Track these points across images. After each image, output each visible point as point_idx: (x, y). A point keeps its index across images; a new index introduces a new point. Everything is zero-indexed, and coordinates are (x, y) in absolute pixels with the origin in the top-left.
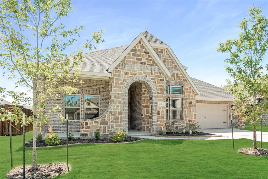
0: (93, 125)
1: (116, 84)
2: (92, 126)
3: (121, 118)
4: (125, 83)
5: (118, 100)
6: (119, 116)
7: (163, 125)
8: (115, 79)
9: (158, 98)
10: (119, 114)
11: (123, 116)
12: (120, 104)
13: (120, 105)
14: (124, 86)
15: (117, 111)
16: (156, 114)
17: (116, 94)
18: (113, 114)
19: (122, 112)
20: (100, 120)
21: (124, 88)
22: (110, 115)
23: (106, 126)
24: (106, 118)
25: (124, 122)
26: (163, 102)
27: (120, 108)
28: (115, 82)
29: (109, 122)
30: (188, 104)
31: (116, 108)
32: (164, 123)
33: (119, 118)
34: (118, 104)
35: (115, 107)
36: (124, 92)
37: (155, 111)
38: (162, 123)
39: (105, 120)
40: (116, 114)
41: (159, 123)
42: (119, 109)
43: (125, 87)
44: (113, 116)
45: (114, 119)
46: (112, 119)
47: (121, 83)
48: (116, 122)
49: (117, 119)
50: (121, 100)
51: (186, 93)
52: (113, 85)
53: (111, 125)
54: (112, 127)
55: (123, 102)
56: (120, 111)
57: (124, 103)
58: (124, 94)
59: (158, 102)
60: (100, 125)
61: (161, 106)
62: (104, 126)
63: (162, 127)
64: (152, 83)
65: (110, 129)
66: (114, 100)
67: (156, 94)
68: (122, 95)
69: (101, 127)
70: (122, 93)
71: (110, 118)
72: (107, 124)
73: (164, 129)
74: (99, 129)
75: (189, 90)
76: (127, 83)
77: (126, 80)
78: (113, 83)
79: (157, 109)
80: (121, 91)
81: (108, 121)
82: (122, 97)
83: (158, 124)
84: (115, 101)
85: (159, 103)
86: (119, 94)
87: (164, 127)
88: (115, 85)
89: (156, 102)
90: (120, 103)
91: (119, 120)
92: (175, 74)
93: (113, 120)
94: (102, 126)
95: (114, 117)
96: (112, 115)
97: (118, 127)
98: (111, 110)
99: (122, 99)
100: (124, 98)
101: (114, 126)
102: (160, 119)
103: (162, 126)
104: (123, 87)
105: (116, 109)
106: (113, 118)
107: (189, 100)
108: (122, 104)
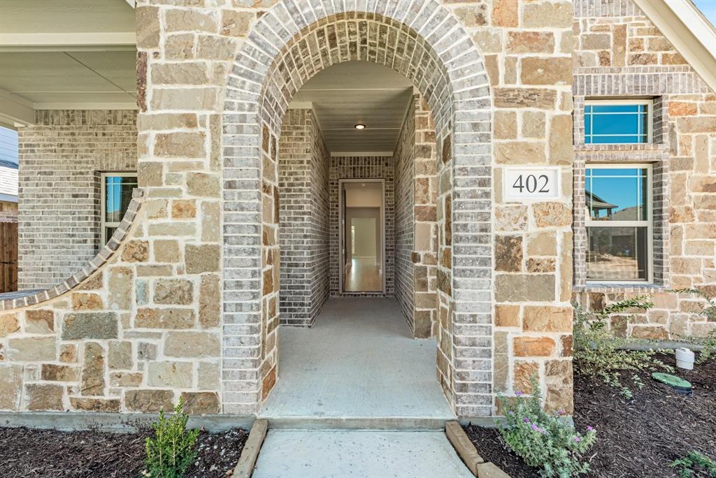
0: (22, 335)
1: (169, 54)
2: (12, 342)
3: (210, 291)
4: (240, 43)
5: (186, 166)
6: (196, 279)
7: (543, 347)
8: (162, 23)
9: (498, 134)
10: (192, 266)
11: (224, 274)
12: (198, 193)
13: (199, 200)
14: (229, 64)
15: (182, 241)
16: (485, 262)
17: (172, 121)
18: (152, 260)
19: (215, 250)
20: (64, 305)
21: (231, 81)
22: (128, 272)
23: (103, 343)
24: (103, 294)
25: (231, 319)
26: (548, 170)
27: (198, 220)
28: (162, 41)
29: (126, 319)
30: (693, 194)
31: (169, 220)
32: (556, 336)
33: (196, 293)
34: (186, 197)
35: (162, 213)
36: (228, 106)
37: (475, 239)
38: (533, 335)
39: (94, 302)
40: (175, 265)
41: (513, 332)
42: (191, 230)
43: (234, 69)
44: (152, 280)
45: (158, 299)
46: (143, 295)
47: (208, 46)
48: (173, 320)
49: (181, 300)
50: (207, 161)
51: (679, 134)
52: (151, 61)
53: (135, 343)
54: (145, 352)
55: (221, 176)
56: (198, 242)
57: (230, 185)
58: (231, 118)
59: (499, 173)
60: (65, 337)
61: (528, 198)
62: (89, 347)
63: (541, 370)
64: (448, 26)
65: (127, 363)
66: (160, 166)
67: (483, 104)
68: (215, 132)
69: (67, 354)
70: (215, 118)
71: (128, 291)
72: (112, 333)
73: (557, 381)
74: (57, 363)
75: (699, 115)
76: (252, 38)
77: (244, 18)
78: (150, 51)
79: (493, 221)
80: (209, 101)
81: (119, 313)
82: (215, 146)
83: (501, 338)
84: (165, 171)
85: (510, 174)
86: (190, 122)
87: (552, 370)
88: (162, 61)
89: (487, 171)
90: (198, 184)
91: (195, 306)
92: (611, 34)
93: (152, 305)
94: (80, 346)
95: (159, 287)
96: (142, 272)
97: (187, 354)
98: (139, 233)
99: (215, 159)
100: (228, 152)
101: (160, 344)
102: (519, 298)
103: (541, 361)
104: (219, 70)
105: (175, 230)
106: (152, 294)
107: (703, 168)
108: (214, 193)
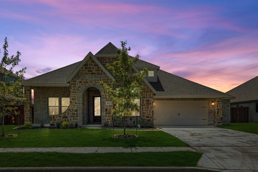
0: (58, 118)
1: (73, 90)
2: (57, 119)
3: (77, 114)
4: (80, 89)
5: (75, 101)
6: (76, 113)
7: (110, 119)
8: (72, 87)
9: (105, 98)
10: (75, 111)
11: (78, 112)
12: (76, 104)
13: (76, 105)
14: (79, 91)
15: (74, 109)
16: (104, 111)
17: (73, 97)
18: (71, 111)
19: (78, 110)
20: (62, 115)
21: (79, 93)
22: (69, 112)
23: (66, 119)
24: (66, 114)
25: (79, 116)
26: (110, 102)
27: (76, 107)
28: (72, 89)
29: (69, 117)
30: (145, 102)
31: (73, 107)
32: (111, 118)
33: (76, 114)
34: (75, 104)
35: (72, 106)
36: (79, 95)
37: (103, 109)
38: (109, 118)
39: (66, 115)
40: (73, 111)
41: (107, 118)
42: (75, 108)
43: (79, 92)
44: (71, 113)
45: (72, 115)
46: (70, 114)
47: (77, 90)
48: (73, 117)
49: (74, 115)
50: (77, 101)
51: (143, 93)
52: (71, 91)
53: (70, 119)
54: (71, 120)
55: (78, 102)
56: (76, 109)
57: (79, 103)
58: (79, 97)
59: (105, 102)
60: (62, 118)
61: (108, 105)
62: (65, 119)
63: (110, 121)
64: (100, 88)
65: (69, 121)
66: (72, 101)
67: (104, 95)
68: (77, 98)
69: (63, 120)
70: (77, 96)
71: (69, 114)
72: (67, 118)
73: (111, 122)
74: (62, 121)
75: (146, 90)
76: (81, 89)
77: (80, 86)
78: (71, 90)
79: (105, 107)
80: (77, 95)
81: (68, 116)
82: (77, 99)
83: (106, 118)
84: (72, 102)
85: (107, 102)
86: (75, 97)
87: (111, 121)
88: (72, 91)
89: (104, 102)
90: (76, 103)
91: (76, 115)
92: (133, 77)
93: (71, 115)
94: (64, 119)
95: (72, 113)
96: (70, 112)
97: (75, 120)
98: (70, 108)
99: (77, 100)
100: (79, 100)
101: (72, 119)
102: (107, 114)
103: (110, 120)
104: (78, 92)
105: (73, 108)
106: (71, 114)
107: (147, 98)
108: (77, 104)
